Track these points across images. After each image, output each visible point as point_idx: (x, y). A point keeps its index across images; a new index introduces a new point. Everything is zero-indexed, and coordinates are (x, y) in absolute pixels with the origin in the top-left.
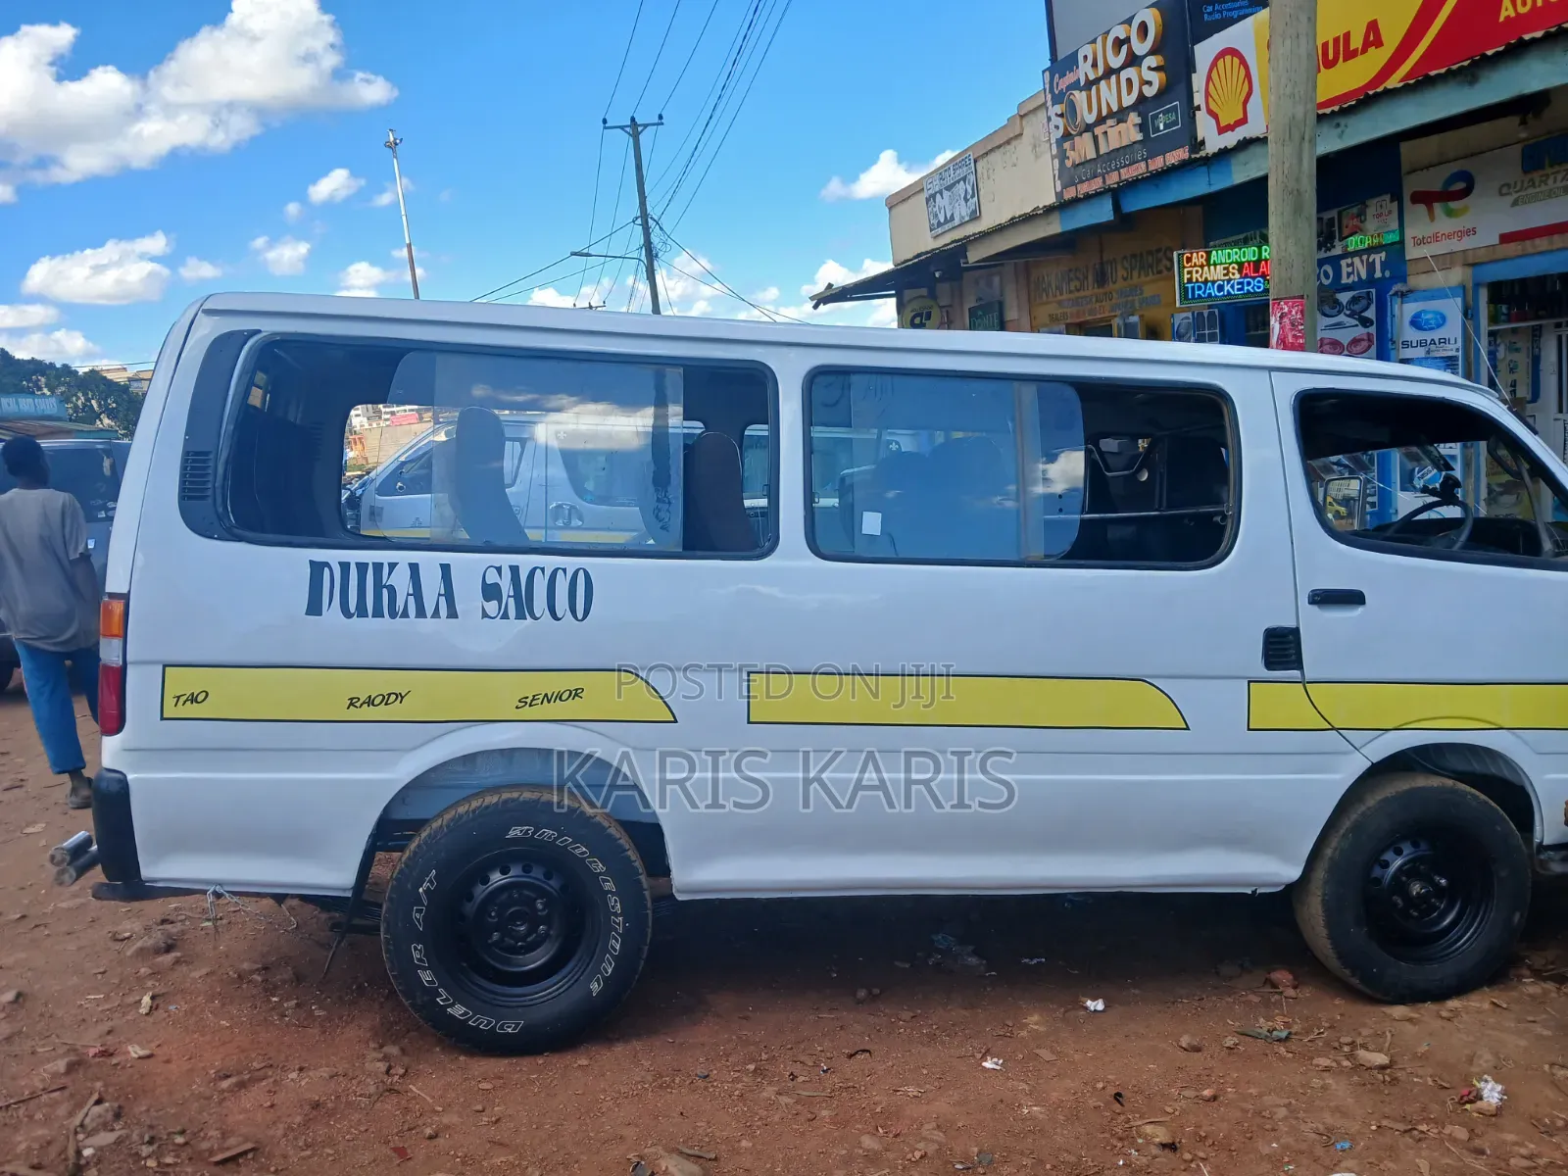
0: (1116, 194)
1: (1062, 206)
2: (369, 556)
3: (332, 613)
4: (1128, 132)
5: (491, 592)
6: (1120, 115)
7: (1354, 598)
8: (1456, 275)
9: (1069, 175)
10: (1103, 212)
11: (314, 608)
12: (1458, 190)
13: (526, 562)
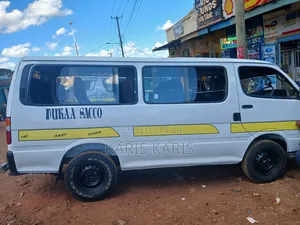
0: (208, 28)
1: (199, 31)
2: (57, 107)
3: (51, 119)
4: (210, 15)
5: (82, 113)
6: (208, 12)
7: (251, 106)
8: (274, 41)
9: (199, 24)
10: (206, 32)
11: (47, 118)
12: (274, 25)
13: (88, 107)
